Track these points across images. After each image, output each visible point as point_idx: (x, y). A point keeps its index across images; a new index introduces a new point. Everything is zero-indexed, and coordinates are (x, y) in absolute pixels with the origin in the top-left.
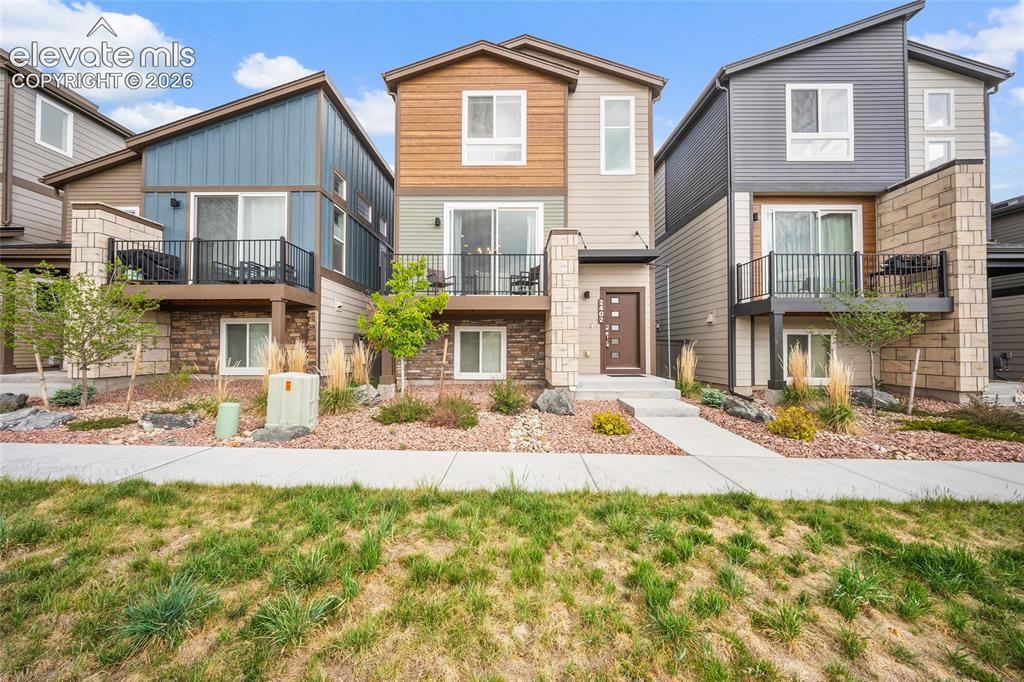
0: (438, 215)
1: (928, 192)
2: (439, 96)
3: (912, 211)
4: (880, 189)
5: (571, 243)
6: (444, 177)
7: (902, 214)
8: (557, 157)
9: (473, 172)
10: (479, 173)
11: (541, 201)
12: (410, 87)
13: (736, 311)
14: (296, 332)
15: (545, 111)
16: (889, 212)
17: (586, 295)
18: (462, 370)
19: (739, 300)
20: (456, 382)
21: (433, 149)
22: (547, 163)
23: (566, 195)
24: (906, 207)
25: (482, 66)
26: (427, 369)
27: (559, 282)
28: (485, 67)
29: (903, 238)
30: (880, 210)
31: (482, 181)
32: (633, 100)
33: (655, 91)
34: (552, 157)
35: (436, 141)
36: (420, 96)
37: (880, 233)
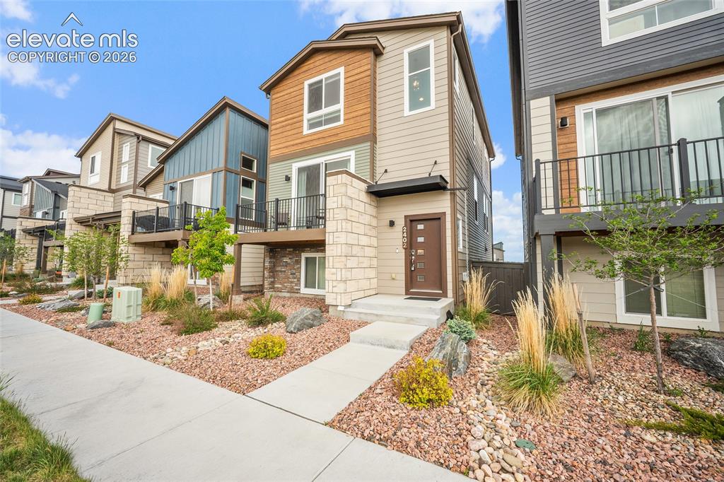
0: (288, 174)
2: (292, 90)
6: (293, 145)
8: (365, 111)
9: (310, 138)
10: (313, 138)
11: (353, 149)
12: (277, 89)
15: (357, 77)
17: (392, 224)
18: (306, 287)
20: (302, 295)
21: (288, 128)
22: (358, 118)
23: (375, 140)
25: (317, 59)
26: (285, 284)
28: (318, 60)
31: (315, 143)
32: (432, 41)
34: (362, 112)
35: (289, 122)
36: (282, 94)
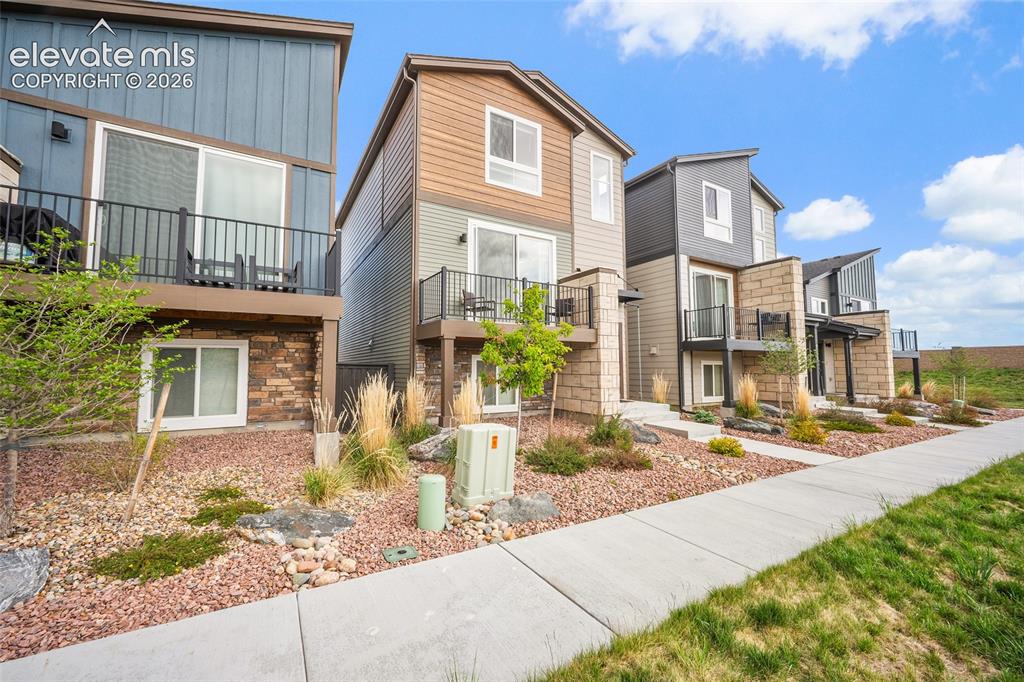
0: (464, 231)
1: (775, 273)
2: (462, 101)
3: (764, 283)
4: (742, 265)
5: (613, 282)
6: (467, 190)
7: (757, 285)
8: (565, 196)
9: (496, 193)
10: (500, 194)
11: (553, 234)
12: (432, 80)
13: (686, 347)
14: (286, 361)
15: (556, 150)
16: (748, 281)
19: (686, 338)
21: (456, 157)
22: (558, 199)
23: (573, 234)
24: (760, 281)
25: (503, 86)
27: (605, 317)
28: (506, 88)
29: (758, 300)
30: (741, 279)
31: (504, 203)
32: (611, 159)
33: (625, 156)
34: (561, 195)
35: (459, 149)
36: (442, 94)
37: (741, 295)
